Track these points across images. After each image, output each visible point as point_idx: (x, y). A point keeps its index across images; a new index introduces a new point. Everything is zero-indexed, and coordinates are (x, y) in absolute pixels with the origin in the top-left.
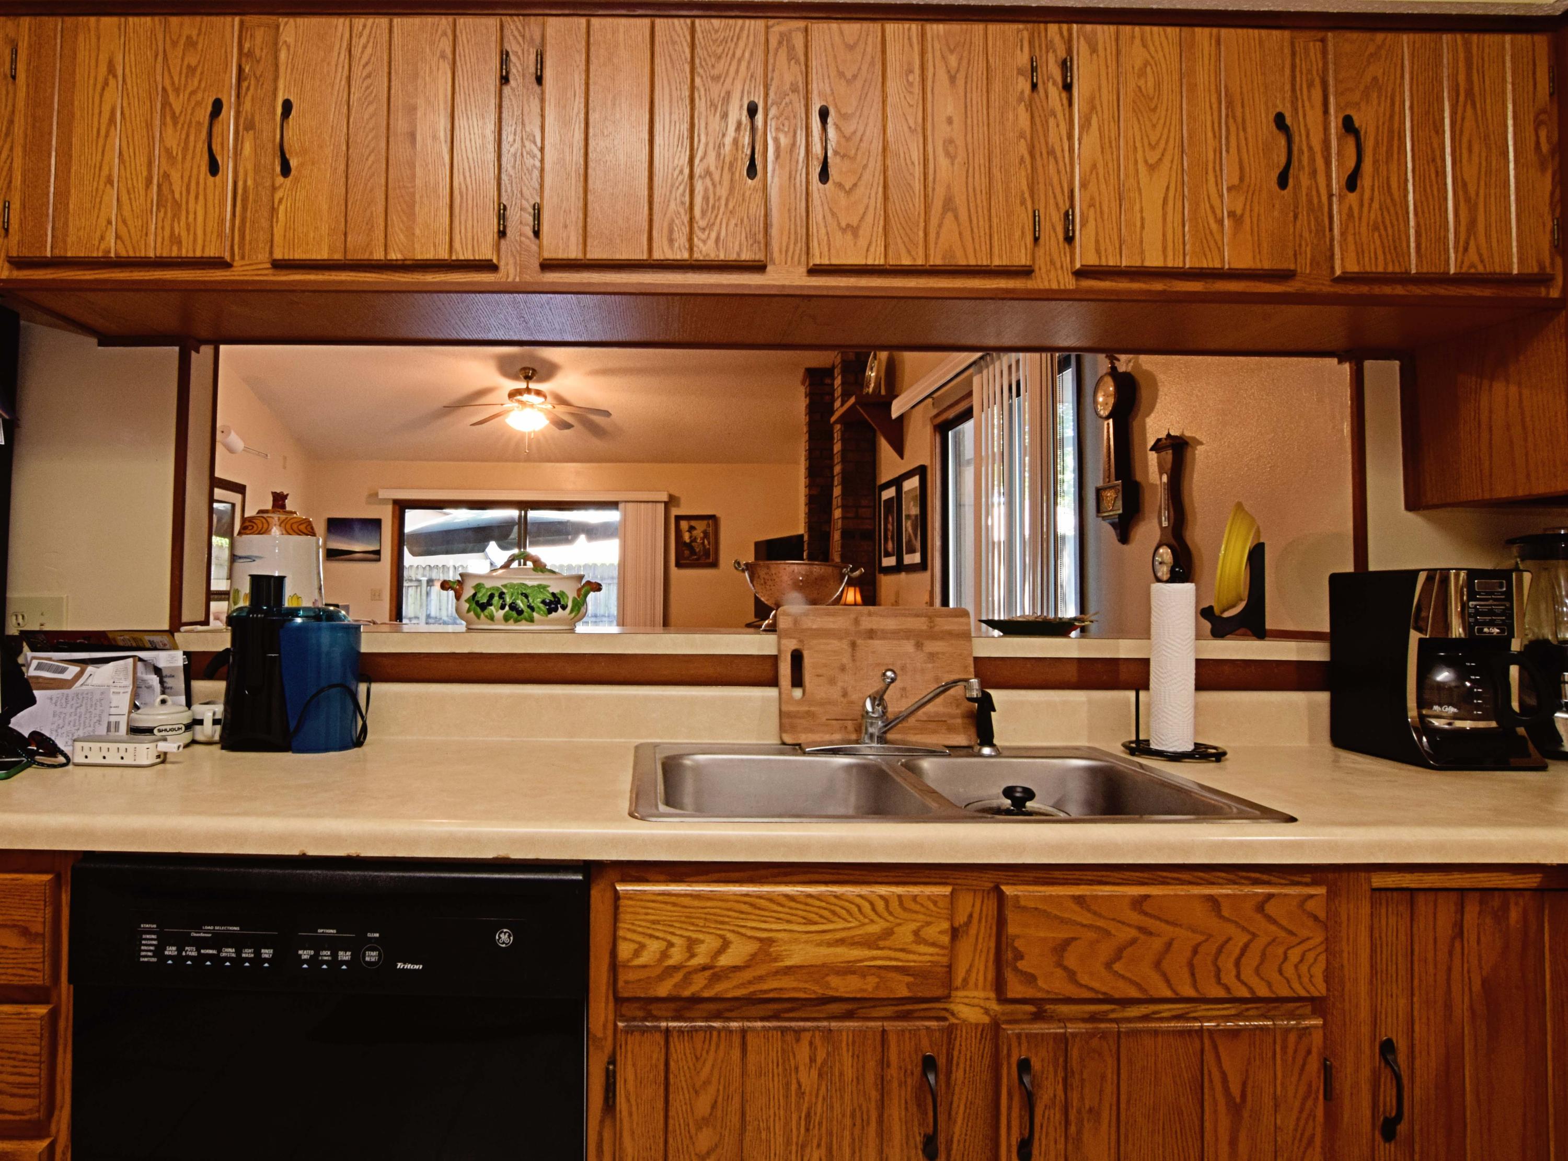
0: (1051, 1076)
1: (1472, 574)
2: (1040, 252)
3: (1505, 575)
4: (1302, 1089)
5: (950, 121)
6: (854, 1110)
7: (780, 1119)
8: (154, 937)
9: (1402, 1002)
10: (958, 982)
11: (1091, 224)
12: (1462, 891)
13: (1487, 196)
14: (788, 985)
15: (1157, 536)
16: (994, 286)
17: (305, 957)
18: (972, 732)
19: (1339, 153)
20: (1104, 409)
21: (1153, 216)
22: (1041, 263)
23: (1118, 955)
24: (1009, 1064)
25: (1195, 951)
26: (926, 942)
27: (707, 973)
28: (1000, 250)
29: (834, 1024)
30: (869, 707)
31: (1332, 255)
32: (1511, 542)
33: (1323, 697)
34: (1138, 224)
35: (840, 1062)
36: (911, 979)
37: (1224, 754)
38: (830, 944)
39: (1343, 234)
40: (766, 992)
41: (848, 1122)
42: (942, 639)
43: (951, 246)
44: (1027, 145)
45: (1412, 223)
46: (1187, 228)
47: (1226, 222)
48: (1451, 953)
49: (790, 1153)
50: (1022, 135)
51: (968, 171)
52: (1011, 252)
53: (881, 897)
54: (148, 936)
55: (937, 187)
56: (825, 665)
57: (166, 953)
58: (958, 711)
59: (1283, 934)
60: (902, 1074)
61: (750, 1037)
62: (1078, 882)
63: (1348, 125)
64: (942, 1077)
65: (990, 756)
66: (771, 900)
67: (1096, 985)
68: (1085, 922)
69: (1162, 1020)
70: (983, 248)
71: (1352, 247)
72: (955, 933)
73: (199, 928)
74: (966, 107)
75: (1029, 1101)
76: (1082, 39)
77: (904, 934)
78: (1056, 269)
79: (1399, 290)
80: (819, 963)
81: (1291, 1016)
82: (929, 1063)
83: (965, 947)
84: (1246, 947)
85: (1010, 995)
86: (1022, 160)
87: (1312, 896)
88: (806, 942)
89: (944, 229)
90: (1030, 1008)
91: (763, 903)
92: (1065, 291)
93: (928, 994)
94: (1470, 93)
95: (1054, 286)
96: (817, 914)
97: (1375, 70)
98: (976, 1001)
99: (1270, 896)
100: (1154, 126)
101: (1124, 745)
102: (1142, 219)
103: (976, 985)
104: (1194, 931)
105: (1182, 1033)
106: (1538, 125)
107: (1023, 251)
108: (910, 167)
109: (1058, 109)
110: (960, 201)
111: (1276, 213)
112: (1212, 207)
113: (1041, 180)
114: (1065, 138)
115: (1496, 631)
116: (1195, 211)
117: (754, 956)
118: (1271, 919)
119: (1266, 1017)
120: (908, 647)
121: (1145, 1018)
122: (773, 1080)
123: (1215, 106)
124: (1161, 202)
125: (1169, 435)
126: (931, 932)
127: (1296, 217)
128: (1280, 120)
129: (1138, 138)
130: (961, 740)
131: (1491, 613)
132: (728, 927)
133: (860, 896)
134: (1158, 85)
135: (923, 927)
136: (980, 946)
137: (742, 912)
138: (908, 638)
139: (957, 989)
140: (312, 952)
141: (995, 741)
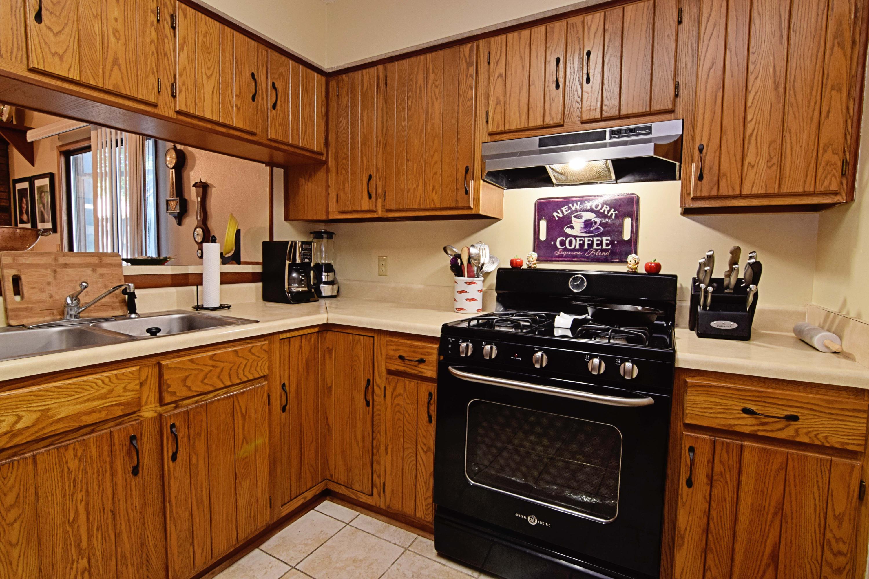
0: (183, 427)
1: (303, 243)
2: (161, 98)
3: (310, 243)
4: (262, 404)
5: (116, 20)
6: (99, 469)
7: (59, 488)
9: (287, 371)
10: (143, 403)
11: (183, 93)
12: (301, 335)
13: (309, 124)
14: (60, 427)
15: (195, 223)
16: (139, 107)
18: (125, 308)
19: (271, 95)
20: (170, 164)
21: (208, 96)
22: (161, 103)
23: (205, 377)
24: (167, 427)
25: (231, 369)
26: (129, 391)
27: (9, 435)
28: (142, 92)
29: (85, 437)
30: (69, 301)
31: (268, 130)
32: (311, 233)
33: (260, 284)
34: (203, 99)
35: (90, 452)
36: (123, 407)
37: (230, 306)
38: (81, 403)
39: (271, 124)
40: (46, 434)
41: (96, 475)
42: (106, 267)
43: (117, 83)
44: (155, 47)
45: (290, 126)
46: (220, 106)
47: (234, 108)
48: (299, 354)
49: (66, 500)
50: (153, 42)
51: (126, 49)
52: (148, 94)
53: (107, 377)
55: (109, 50)
56: (37, 282)
58: (117, 300)
59: (256, 358)
60: (121, 447)
61: (38, 458)
62: (189, 355)
63: (273, 85)
64: (139, 442)
65: (135, 318)
66: (47, 391)
67: (198, 389)
68: (193, 368)
69: (220, 396)
70: (134, 89)
71: (273, 130)
72: (141, 384)
74: (125, 17)
75: (175, 438)
76: (180, 9)
77: (119, 389)
78: (168, 107)
79: (286, 148)
80: (76, 412)
81: (259, 383)
82: (133, 438)
83: (146, 388)
84: (246, 364)
85: (166, 402)
86: (153, 54)
87: (264, 344)
88: (69, 405)
89: (113, 74)
90: (174, 405)
91: (42, 393)
92: (172, 118)
93: (131, 411)
94: (306, 88)
95: (167, 115)
96: (74, 391)
97: (282, 69)
98: (152, 409)
99: (253, 347)
100: (209, 60)
101: (193, 307)
102: (204, 97)
103: (151, 402)
104: (230, 363)
105: (227, 397)
106: (322, 105)
107: (153, 96)
108: (94, 36)
109: (169, 35)
110: (122, 61)
111: (251, 110)
112: (230, 101)
113: (161, 65)
114: (172, 50)
115: (308, 260)
116: (224, 100)
117: (38, 419)
118: (253, 354)
119: (251, 386)
120: (89, 271)
121: (215, 396)
122: (54, 472)
123: (232, 61)
124: (211, 92)
125: (201, 181)
126: (131, 386)
127: (257, 113)
128: (253, 75)
129: (203, 63)
130: (119, 313)
131: (307, 255)
132: (20, 410)
133: (97, 379)
134: (211, 43)
135: (127, 385)
136: (152, 388)
137: (29, 400)
138: (88, 267)
139: (143, 406)
141: (137, 311)
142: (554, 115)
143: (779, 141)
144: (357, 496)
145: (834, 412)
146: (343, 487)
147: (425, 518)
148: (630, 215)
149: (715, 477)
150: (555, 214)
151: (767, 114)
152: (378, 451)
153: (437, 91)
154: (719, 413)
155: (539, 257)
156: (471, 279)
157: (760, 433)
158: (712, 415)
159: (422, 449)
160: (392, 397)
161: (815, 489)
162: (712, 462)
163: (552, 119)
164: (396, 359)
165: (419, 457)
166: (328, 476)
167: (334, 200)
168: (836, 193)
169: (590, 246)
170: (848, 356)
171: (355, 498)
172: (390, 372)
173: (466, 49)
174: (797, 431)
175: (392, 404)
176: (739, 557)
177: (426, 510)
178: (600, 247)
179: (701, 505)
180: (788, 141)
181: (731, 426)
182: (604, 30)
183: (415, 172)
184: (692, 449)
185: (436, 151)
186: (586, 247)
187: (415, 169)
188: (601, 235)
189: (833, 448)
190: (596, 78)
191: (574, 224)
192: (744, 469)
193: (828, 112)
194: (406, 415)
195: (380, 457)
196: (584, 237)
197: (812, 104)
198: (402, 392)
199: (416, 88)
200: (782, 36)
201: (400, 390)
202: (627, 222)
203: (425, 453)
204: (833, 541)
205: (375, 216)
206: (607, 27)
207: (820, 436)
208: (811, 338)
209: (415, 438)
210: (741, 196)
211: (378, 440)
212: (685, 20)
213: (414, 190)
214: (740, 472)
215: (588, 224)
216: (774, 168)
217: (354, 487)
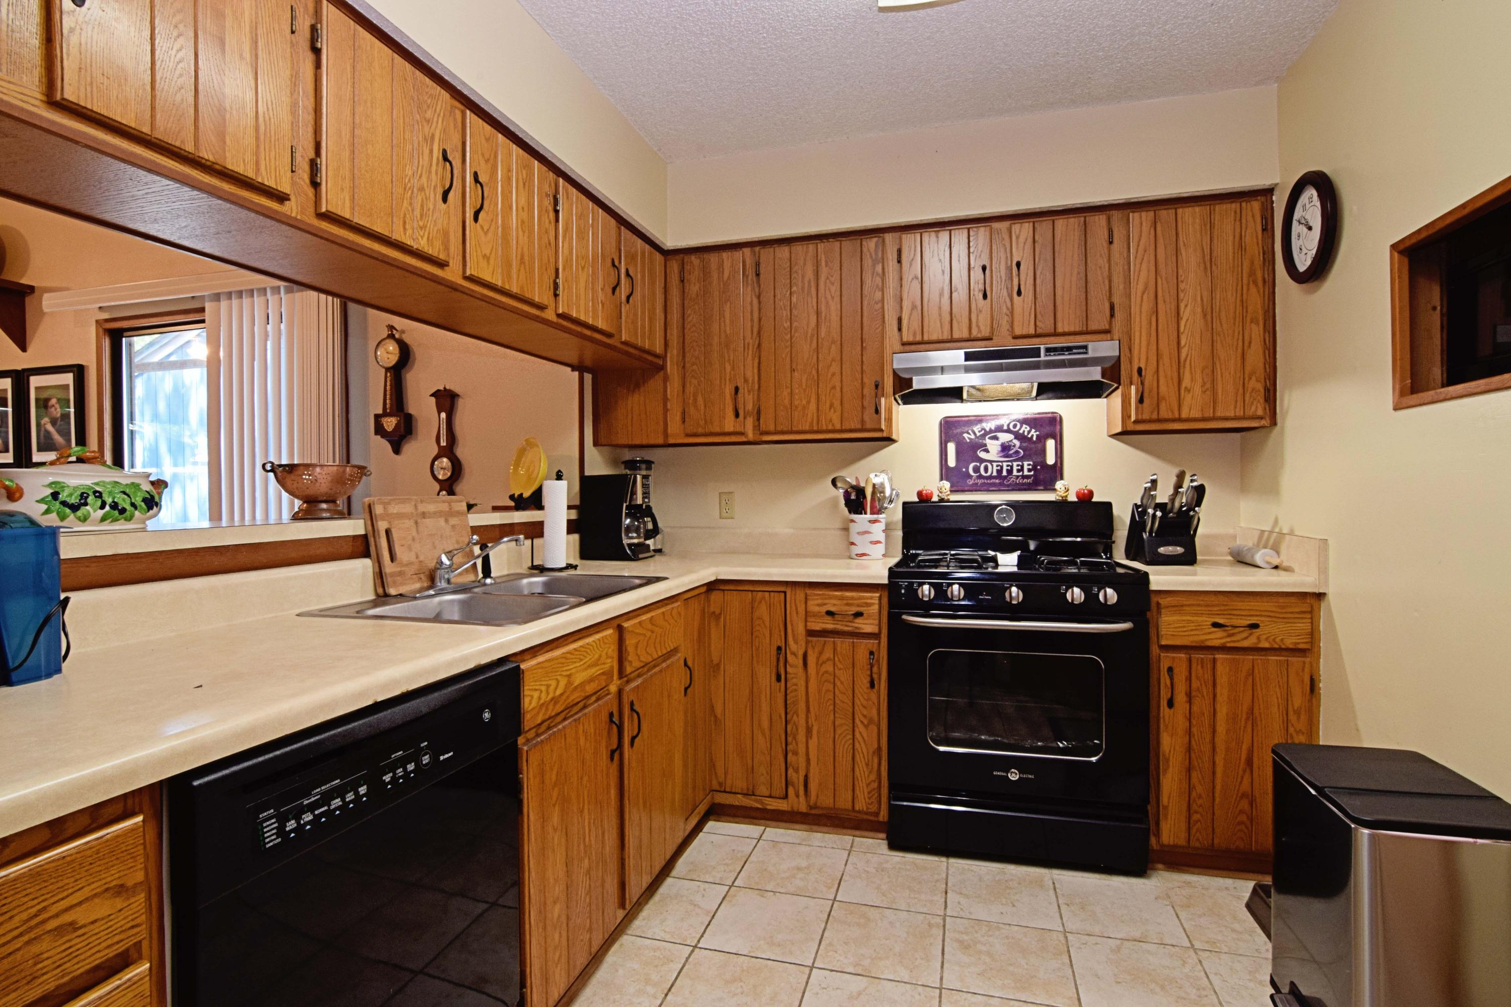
8: (273, 821)
11: (566, 291)
12: (695, 596)
13: (653, 319)
15: (433, 451)
17: (387, 780)
19: (624, 284)
20: (386, 362)
21: (582, 293)
23: (647, 644)
24: (628, 705)
26: (609, 657)
28: (538, 293)
30: (445, 561)
31: (621, 330)
34: (578, 297)
39: (625, 322)
42: (456, 516)
45: (639, 323)
46: (591, 304)
47: (600, 305)
51: (529, 242)
52: (541, 295)
53: (598, 639)
54: (268, 823)
55: (518, 247)
56: (404, 538)
57: (287, 829)
60: (605, 725)
63: (627, 271)
65: (491, 584)
66: (570, 653)
68: (641, 633)
73: (308, 794)
74: (529, 204)
76: (564, 189)
77: (604, 655)
78: (551, 309)
79: (634, 351)
82: (612, 715)
87: (679, 606)
88: (580, 671)
89: (521, 273)
95: (551, 318)
96: (582, 655)
97: (633, 251)
98: (614, 682)
100: (583, 248)
102: (579, 294)
104: (660, 628)
109: (553, 221)
110: (526, 259)
111: (609, 303)
114: (554, 238)
116: (593, 296)
120: (442, 522)
124: (584, 287)
125: (444, 389)
126: (610, 652)
127: (615, 310)
128: (613, 261)
129: (579, 252)
133: (593, 641)
134: (584, 227)
135: (608, 650)
138: (441, 517)
140: (391, 775)
142: (982, 328)
143: (1210, 368)
144: (762, 803)
145: (1286, 616)
146: (740, 796)
147: (868, 808)
148: (1053, 436)
149: (1194, 694)
150: (965, 435)
151: (1198, 341)
152: (794, 738)
153: (833, 289)
154: (1192, 630)
155: (951, 487)
156: (875, 517)
157: (1228, 645)
158: (1186, 633)
159: (862, 722)
160: (817, 664)
161: (1277, 689)
162: (1189, 679)
163: (980, 331)
164: (822, 616)
165: (857, 735)
166: (715, 786)
167: (678, 418)
168: (1261, 418)
169: (1010, 472)
170: (1287, 569)
171: (760, 806)
172: (811, 633)
173: (871, 244)
174: (1258, 638)
175: (817, 673)
176: (1219, 770)
177: (869, 798)
178: (1021, 474)
179: (1181, 723)
180: (1219, 370)
181: (1203, 641)
182: (1034, 241)
183: (804, 384)
184: (1170, 670)
185: (833, 360)
186: (1005, 473)
187: (804, 381)
188: (1022, 459)
189: (1288, 650)
190: (1027, 290)
191: (989, 447)
192: (1218, 681)
193: (1250, 343)
194: (838, 683)
195: (797, 744)
196: (1002, 462)
197: (1236, 334)
198: (832, 656)
199: (803, 281)
200: (1206, 268)
201: (828, 654)
202: (1050, 444)
203: (866, 726)
204: (1294, 735)
205: (743, 439)
206: (1036, 238)
207: (1278, 640)
208: (1253, 556)
209: (851, 710)
210: (1180, 420)
211: (795, 723)
212: (1115, 241)
213: (804, 408)
214: (1214, 685)
215: (1005, 448)
216: (1208, 392)
217: (757, 793)
